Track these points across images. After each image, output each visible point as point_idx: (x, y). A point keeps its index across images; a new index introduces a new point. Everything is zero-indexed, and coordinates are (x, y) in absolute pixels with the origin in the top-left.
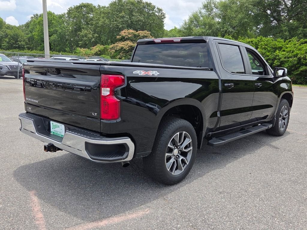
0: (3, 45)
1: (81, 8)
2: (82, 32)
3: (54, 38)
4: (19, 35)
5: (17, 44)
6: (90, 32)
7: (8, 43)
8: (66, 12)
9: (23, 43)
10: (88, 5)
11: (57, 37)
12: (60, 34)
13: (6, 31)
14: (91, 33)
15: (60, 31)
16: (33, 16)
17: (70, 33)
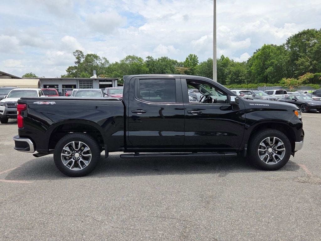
0: (226, 81)
1: (301, 36)
2: (298, 61)
3: (270, 70)
4: (241, 71)
5: (237, 79)
6: (307, 59)
7: (231, 79)
8: (285, 42)
9: (243, 78)
10: (309, 32)
11: (273, 69)
12: (276, 66)
13: (230, 68)
14: (309, 60)
15: (276, 62)
16: (256, 52)
17: (286, 63)
